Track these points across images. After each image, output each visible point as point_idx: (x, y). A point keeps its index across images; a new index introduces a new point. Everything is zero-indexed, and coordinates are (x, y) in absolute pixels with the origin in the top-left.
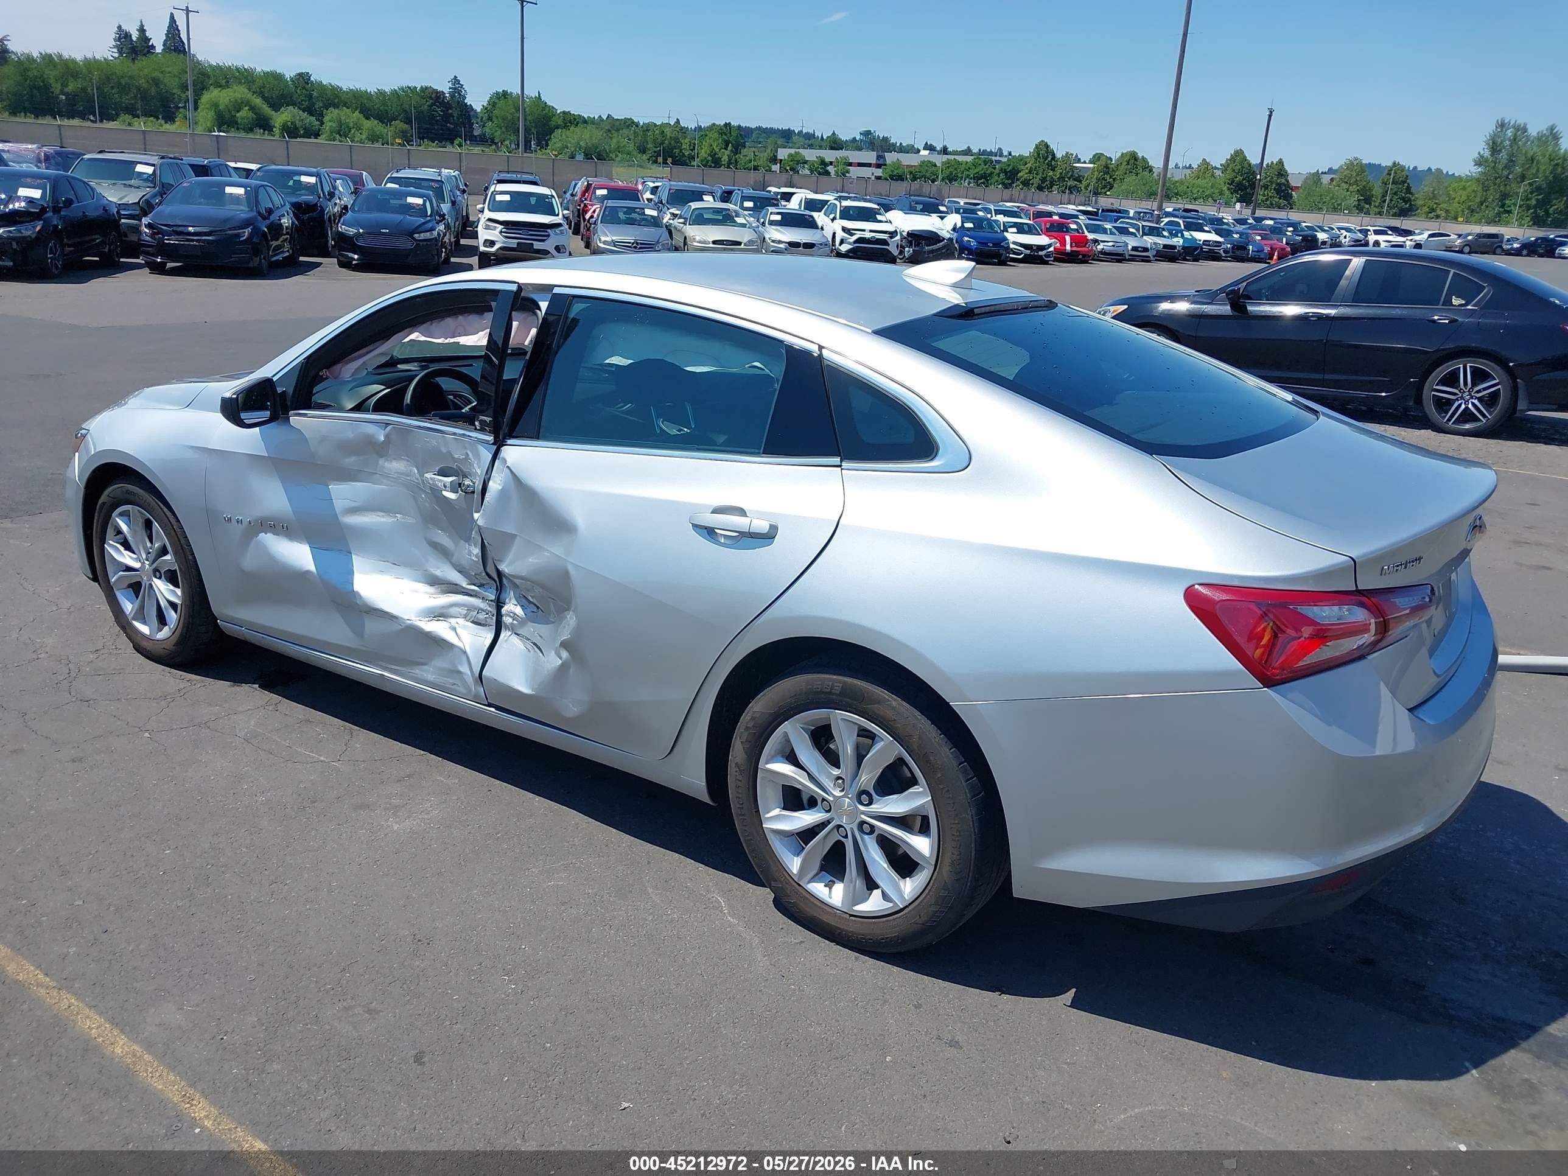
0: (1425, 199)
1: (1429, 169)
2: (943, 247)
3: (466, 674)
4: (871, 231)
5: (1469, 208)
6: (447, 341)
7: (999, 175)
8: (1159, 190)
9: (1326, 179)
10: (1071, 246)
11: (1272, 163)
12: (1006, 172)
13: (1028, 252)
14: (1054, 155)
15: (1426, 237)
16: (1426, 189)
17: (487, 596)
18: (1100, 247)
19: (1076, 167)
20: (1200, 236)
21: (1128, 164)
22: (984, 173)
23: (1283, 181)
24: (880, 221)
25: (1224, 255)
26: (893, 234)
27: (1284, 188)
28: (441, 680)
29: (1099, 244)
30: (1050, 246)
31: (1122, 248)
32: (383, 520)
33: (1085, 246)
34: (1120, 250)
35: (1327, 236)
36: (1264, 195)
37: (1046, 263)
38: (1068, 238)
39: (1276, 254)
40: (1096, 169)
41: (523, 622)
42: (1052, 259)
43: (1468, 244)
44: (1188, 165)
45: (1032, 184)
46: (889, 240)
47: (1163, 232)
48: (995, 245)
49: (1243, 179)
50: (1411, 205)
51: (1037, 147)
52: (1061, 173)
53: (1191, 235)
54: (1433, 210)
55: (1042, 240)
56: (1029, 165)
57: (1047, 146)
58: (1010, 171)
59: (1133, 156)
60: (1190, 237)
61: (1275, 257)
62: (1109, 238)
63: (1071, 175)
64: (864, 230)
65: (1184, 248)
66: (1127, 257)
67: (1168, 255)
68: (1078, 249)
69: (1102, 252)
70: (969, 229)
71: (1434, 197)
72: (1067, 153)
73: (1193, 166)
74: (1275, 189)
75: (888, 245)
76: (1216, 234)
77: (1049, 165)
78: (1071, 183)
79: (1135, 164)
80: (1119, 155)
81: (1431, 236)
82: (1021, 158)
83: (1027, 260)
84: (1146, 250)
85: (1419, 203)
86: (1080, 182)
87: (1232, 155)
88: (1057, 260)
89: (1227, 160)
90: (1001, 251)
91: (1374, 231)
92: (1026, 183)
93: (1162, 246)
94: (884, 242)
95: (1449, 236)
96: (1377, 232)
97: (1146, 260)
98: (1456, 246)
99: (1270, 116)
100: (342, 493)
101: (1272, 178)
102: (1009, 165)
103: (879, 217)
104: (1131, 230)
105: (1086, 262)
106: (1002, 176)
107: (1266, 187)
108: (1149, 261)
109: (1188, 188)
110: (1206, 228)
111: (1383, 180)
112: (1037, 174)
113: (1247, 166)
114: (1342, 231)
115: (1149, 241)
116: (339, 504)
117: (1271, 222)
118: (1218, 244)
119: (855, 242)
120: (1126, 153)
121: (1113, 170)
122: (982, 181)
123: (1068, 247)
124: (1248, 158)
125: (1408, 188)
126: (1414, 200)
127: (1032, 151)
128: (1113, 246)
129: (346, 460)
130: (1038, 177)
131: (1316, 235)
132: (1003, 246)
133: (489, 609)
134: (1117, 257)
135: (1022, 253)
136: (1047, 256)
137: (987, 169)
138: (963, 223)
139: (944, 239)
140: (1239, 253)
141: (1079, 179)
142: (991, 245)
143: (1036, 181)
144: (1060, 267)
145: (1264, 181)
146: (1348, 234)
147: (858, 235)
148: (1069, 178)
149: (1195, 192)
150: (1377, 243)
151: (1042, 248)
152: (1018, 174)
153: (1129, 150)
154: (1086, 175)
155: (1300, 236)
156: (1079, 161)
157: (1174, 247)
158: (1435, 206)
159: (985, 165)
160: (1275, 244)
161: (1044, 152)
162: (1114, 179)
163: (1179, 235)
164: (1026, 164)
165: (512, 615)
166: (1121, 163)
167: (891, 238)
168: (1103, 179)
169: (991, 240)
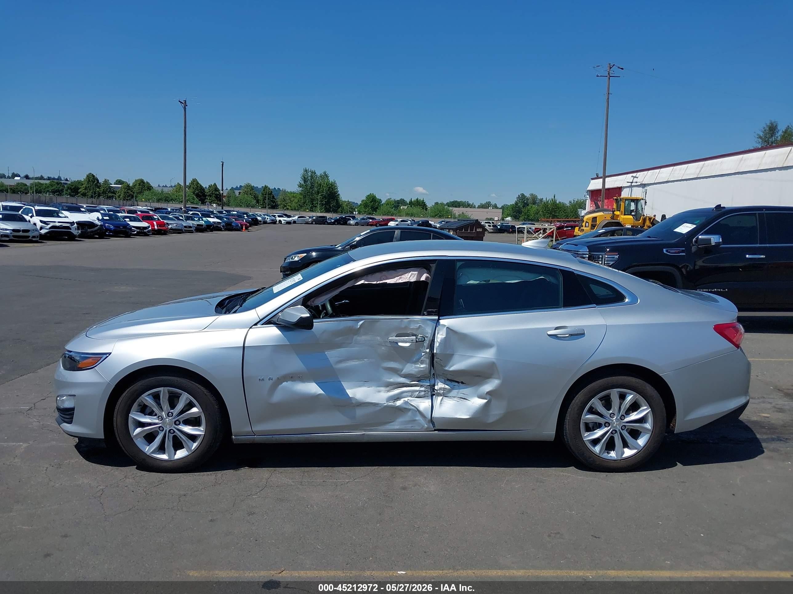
0: (281, 202)
1: (275, 188)
2: (98, 229)
3: (420, 420)
4: (59, 222)
5: (299, 205)
6: (378, 282)
7: (67, 191)
8: (183, 199)
9: (237, 192)
10: (157, 227)
11: (211, 185)
12: (71, 189)
13: (138, 230)
14: (98, 180)
15: (297, 218)
16: (281, 197)
17: (425, 384)
18: (170, 227)
19: (112, 187)
20: (211, 220)
21: (140, 185)
22: (58, 189)
23: (218, 193)
24: (61, 217)
25: (223, 228)
26: (72, 223)
27: (219, 196)
28: (403, 427)
29: (169, 225)
30: (149, 227)
31: (181, 227)
32: (357, 363)
33: (164, 226)
34: (180, 228)
35: (261, 218)
36: (210, 199)
37: (148, 235)
38: (155, 223)
39: (244, 227)
40: (123, 188)
41: (450, 391)
42: (151, 233)
43: (314, 220)
44: (165, 186)
45: (88, 195)
46: (71, 227)
47: (195, 219)
48: (124, 227)
49: (199, 192)
50: (275, 204)
51: (88, 176)
52: (104, 190)
53: (207, 219)
54: (285, 206)
55: (144, 224)
56: (84, 186)
57: (94, 176)
58: (73, 189)
59: (142, 181)
60: (206, 220)
61: (244, 228)
62: (174, 222)
63: (110, 191)
64: (55, 222)
65: (207, 225)
66: (184, 231)
67: (200, 229)
68: (161, 228)
69: (171, 229)
70: (106, 220)
71: (285, 200)
72: (105, 180)
73: (167, 186)
74: (214, 197)
75: (71, 229)
76: (217, 218)
77: (96, 185)
78: (110, 194)
79: (143, 185)
80: (134, 181)
81: (299, 217)
82: (79, 182)
83: (138, 234)
84: (190, 227)
85: (279, 203)
86: (115, 194)
87: (191, 181)
88: (153, 234)
89: (190, 183)
90: (128, 231)
91: (278, 216)
92: (84, 195)
93: (196, 225)
94: (68, 228)
95: (306, 217)
96: (279, 216)
97: (191, 232)
98: (310, 222)
99: (223, 165)
100: (332, 355)
101: (213, 192)
102: (73, 185)
103: (60, 215)
104: (181, 218)
105: (166, 234)
106: (69, 191)
107: (210, 196)
108: (192, 233)
109: (177, 196)
110: (212, 216)
111: (262, 193)
112: (90, 190)
113: (199, 186)
114: (266, 216)
115: (190, 223)
116: (332, 360)
117: (236, 213)
118: (219, 223)
119: (50, 228)
120: (138, 180)
121: (132, 188)
122: (58, 193)
123: (156, 227)
124: (199, 182)
125: (273, 197)
126: (277, 202)
127: (85, 178)
128: (176, 226)
129: (337, 339)
130: (91, 191)
131: (257, 218)
132: (128, 228)
133: (426, 390)
134: (178, 231)
135: (135, 231)
136: (148, 232)
137: (60, 188)
138: (102, 217)
139: (98, 225)
140: (229, 227)
141: (114, 192)
142: (122, 227)
143: (90, 194)
144: (156, 237)
145: (209, 193)
146: (269, 217)
147: (51, 225)
148: (109, 192)
149: (181, 198)
150: (280, 221)
151: (145, 228)
152: (78, 190)
153: (139, 178)
154: (118, 191)
155: (250, 218)
156: (112, 184)
157: (202, 225)
158: (286, 204)
159: (58, 185)
160: (242, 222)
161: (92, 179)
162: (133, 193)
163: (201, 219)
164: (82, 185)
165: (442, 389)
166: (136, 185)
167: (72, 225)
168: (128, 192)
169: (121, 225)
